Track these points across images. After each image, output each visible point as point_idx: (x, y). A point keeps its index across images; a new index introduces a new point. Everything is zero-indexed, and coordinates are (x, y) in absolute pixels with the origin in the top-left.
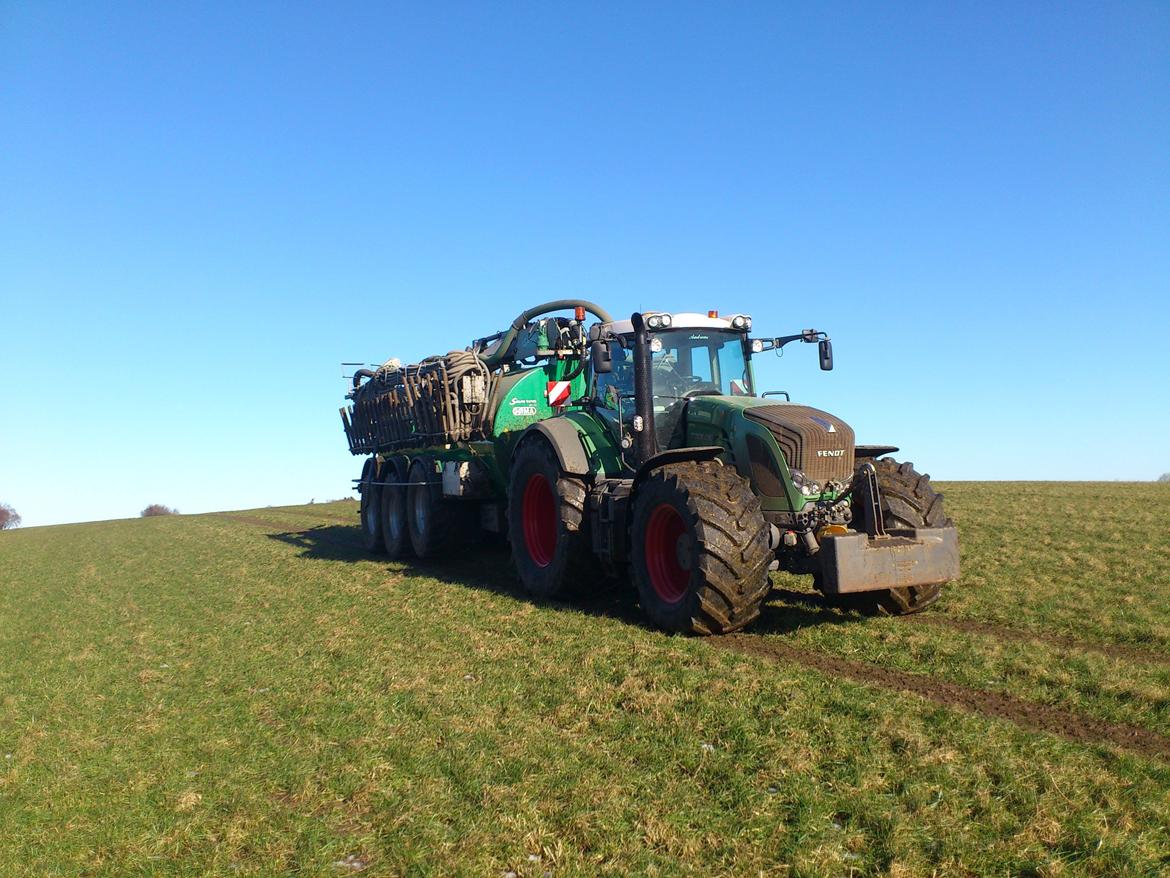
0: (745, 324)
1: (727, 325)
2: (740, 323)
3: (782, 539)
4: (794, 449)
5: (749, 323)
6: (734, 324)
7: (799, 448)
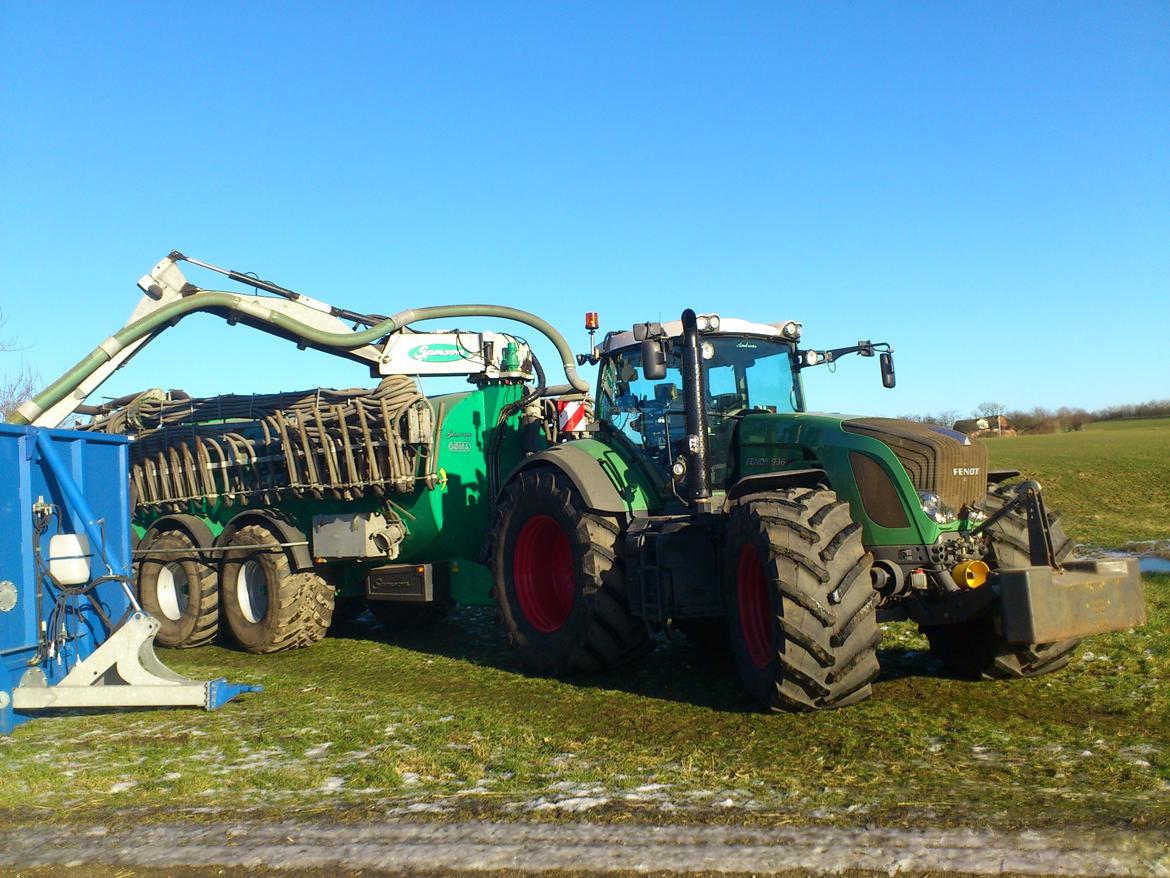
0: (796, 333)
1: (777, 332)
2: (791, 329)
3: (908, 580)
4: (924, 468)
5: (799, 331)
6: (785, 331)
7: (931, 468)
